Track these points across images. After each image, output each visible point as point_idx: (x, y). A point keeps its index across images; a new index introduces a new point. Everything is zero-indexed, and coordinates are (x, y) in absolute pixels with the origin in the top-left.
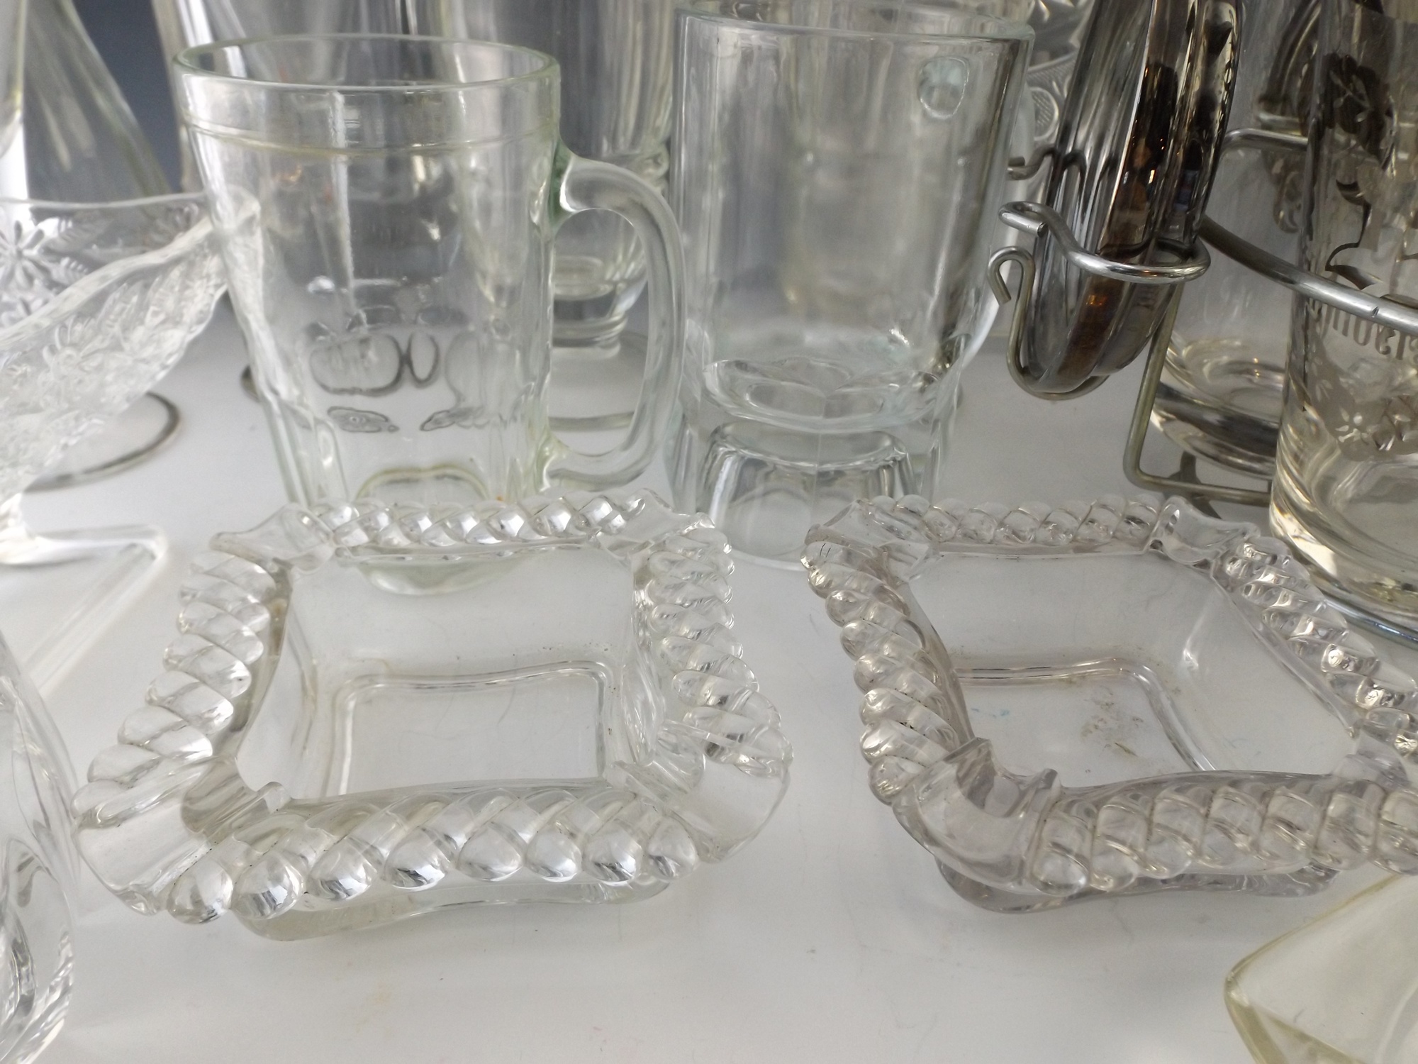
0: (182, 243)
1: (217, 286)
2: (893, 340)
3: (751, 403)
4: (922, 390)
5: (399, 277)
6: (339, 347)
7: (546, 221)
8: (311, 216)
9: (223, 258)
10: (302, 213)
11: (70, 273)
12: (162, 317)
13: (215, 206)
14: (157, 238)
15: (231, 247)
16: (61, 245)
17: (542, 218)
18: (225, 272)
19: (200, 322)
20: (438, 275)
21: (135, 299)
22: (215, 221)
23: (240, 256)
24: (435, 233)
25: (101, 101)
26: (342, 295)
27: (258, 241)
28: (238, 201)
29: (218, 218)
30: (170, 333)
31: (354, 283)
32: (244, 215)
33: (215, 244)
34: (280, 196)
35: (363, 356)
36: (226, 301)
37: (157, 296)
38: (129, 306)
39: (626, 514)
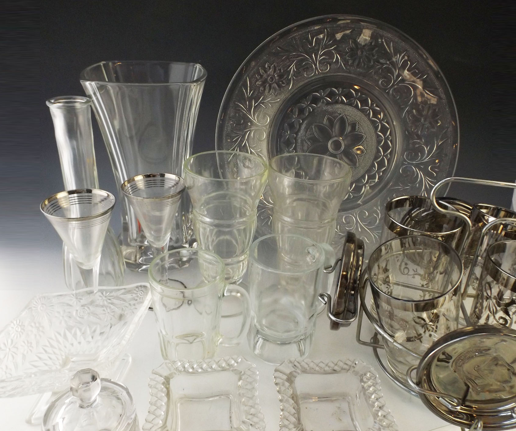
39: (237, 363)
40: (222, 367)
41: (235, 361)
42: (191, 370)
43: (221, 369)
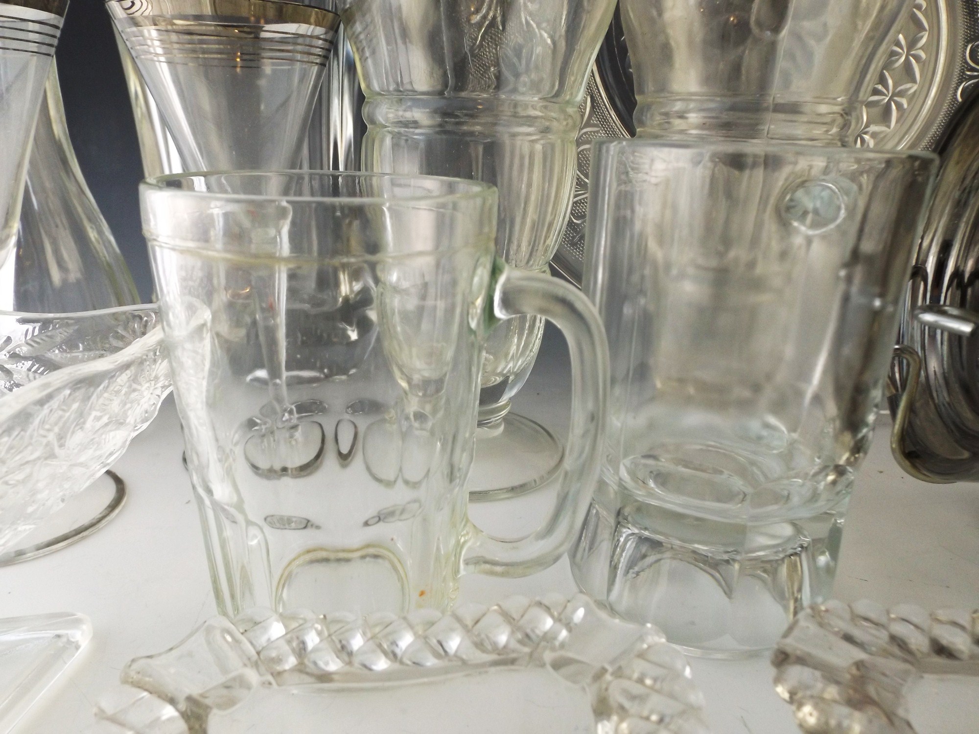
0: (136, 349)
1: (164, 387)
2: (767, 426)
3: (656, 490)
4: (834, 483)
5: (321, 370)
6: (272, 433)
7: (482, 327)
8: (254, 323)
9: (170, 362)
10: (248, 320)
11: (31, 374)
12: (105, 420)
13: (167, 315)
14: (115, 343)
15: (179, 352)
16: (25, 350)
17: (478, 324)
18: (172, 374)
19: (144, 420)
20: (354, 367)
21: (75, 406)
22: (166, 328)
23: (188, 362)
24: (354, 335)
25: (92, 235)
26: (275, 385)
27: (207, 345)
28: (191, 309)
29: (169, 325)
30: (112, 434)
31: (285, 374)
32: (195, 323)
33: (165, 349)
34: (231, 306)
35: (292, 437)
36: (170, 402)
37: (101, 401)
38: (67, 414)
39: (569, 627)
40: (495, 649)
41: (558, 620)
42: (333, 665)
43: (494, 657)
